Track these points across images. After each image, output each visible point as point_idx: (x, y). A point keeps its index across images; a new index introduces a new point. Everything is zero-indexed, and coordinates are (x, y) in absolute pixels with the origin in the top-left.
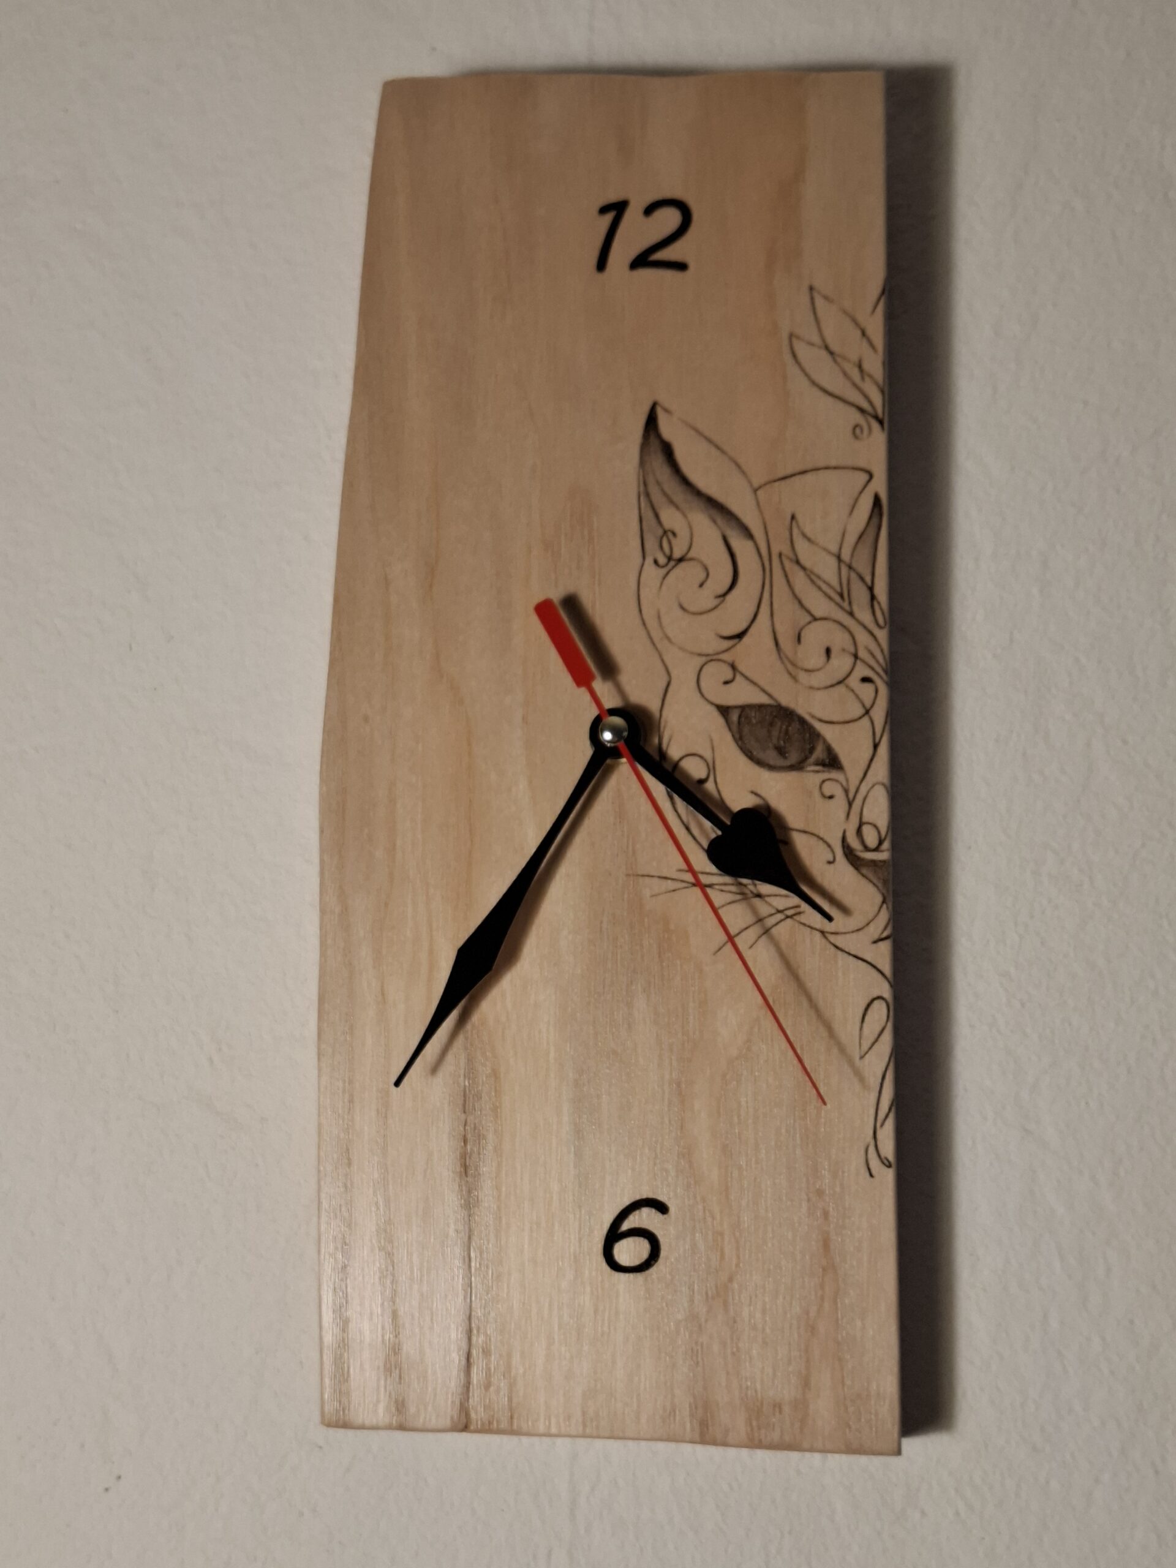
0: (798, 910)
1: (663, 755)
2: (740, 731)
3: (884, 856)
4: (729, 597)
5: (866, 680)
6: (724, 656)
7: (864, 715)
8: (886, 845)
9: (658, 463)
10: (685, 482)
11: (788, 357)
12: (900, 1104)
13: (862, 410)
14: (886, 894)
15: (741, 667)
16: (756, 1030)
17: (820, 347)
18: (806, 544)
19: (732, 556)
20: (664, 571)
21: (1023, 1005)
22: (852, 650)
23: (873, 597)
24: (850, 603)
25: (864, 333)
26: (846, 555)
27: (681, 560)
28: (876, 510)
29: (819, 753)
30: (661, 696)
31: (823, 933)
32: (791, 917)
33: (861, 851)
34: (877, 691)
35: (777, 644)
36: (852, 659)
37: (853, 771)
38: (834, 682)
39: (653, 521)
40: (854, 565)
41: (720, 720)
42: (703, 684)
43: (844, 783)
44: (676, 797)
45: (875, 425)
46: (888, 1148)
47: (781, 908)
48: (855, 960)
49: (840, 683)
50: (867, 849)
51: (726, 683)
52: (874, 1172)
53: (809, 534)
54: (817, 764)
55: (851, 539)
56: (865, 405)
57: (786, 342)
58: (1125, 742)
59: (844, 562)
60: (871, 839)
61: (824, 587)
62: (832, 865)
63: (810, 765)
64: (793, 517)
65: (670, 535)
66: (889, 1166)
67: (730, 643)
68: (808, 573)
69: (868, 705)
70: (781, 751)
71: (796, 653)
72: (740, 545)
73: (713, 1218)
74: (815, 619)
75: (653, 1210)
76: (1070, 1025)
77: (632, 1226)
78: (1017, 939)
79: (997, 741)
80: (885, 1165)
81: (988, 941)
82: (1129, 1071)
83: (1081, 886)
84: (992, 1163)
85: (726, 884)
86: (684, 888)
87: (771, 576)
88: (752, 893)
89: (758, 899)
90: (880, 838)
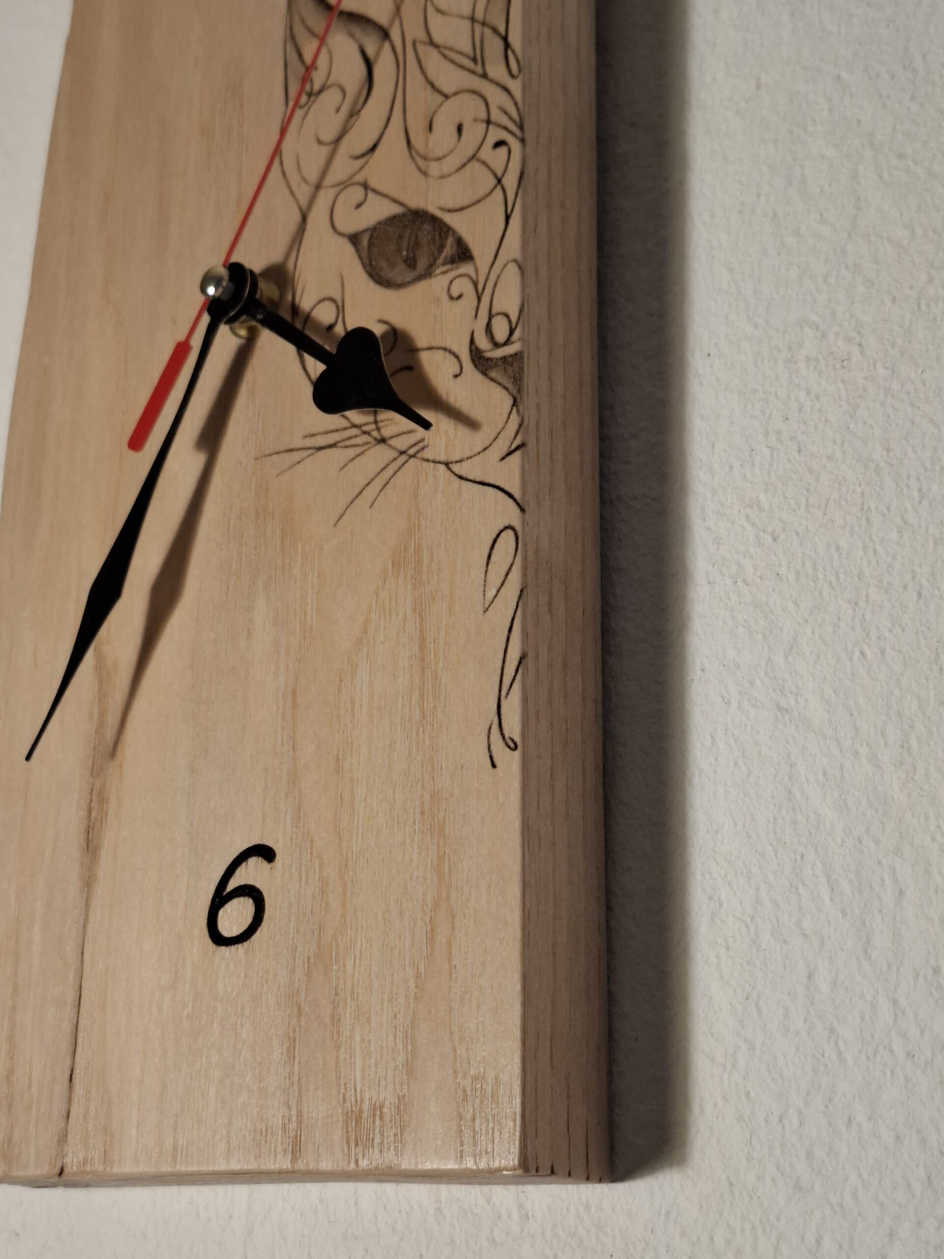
0: (421, 445)
1: (295, 309)
5: (499, 144)
14: (516, 395)
15: (372, 183)
21: (775, 539)
26: (479, 15)
31: (447, 464)
32: (414, 456)
33: (491, 350)
40: (488, 20)
46: (513, 727)
50: (497, 345)
52: (496, 760)
54: (444, 264)
58: (901, 156)
59: (478, 22)
66: (515, 749)
67: (363, 160)
69: (499, 174)
70: (411, 263)
71: (427, 144)
74: (447, 97)
75: (260, 858)
76: (838, 549)
77: (236, 886)
78: (766, 451)
79: (741, 212)
80: (509, 747)
81: (731, 467)
82: (920, 595)
83: (849, 359)
84: (736, 764)
85: (350, 438)
86: (309, 456)
87: (405, 70)
88: (375, 439)
89: (382, 445)
90: (511, 327)
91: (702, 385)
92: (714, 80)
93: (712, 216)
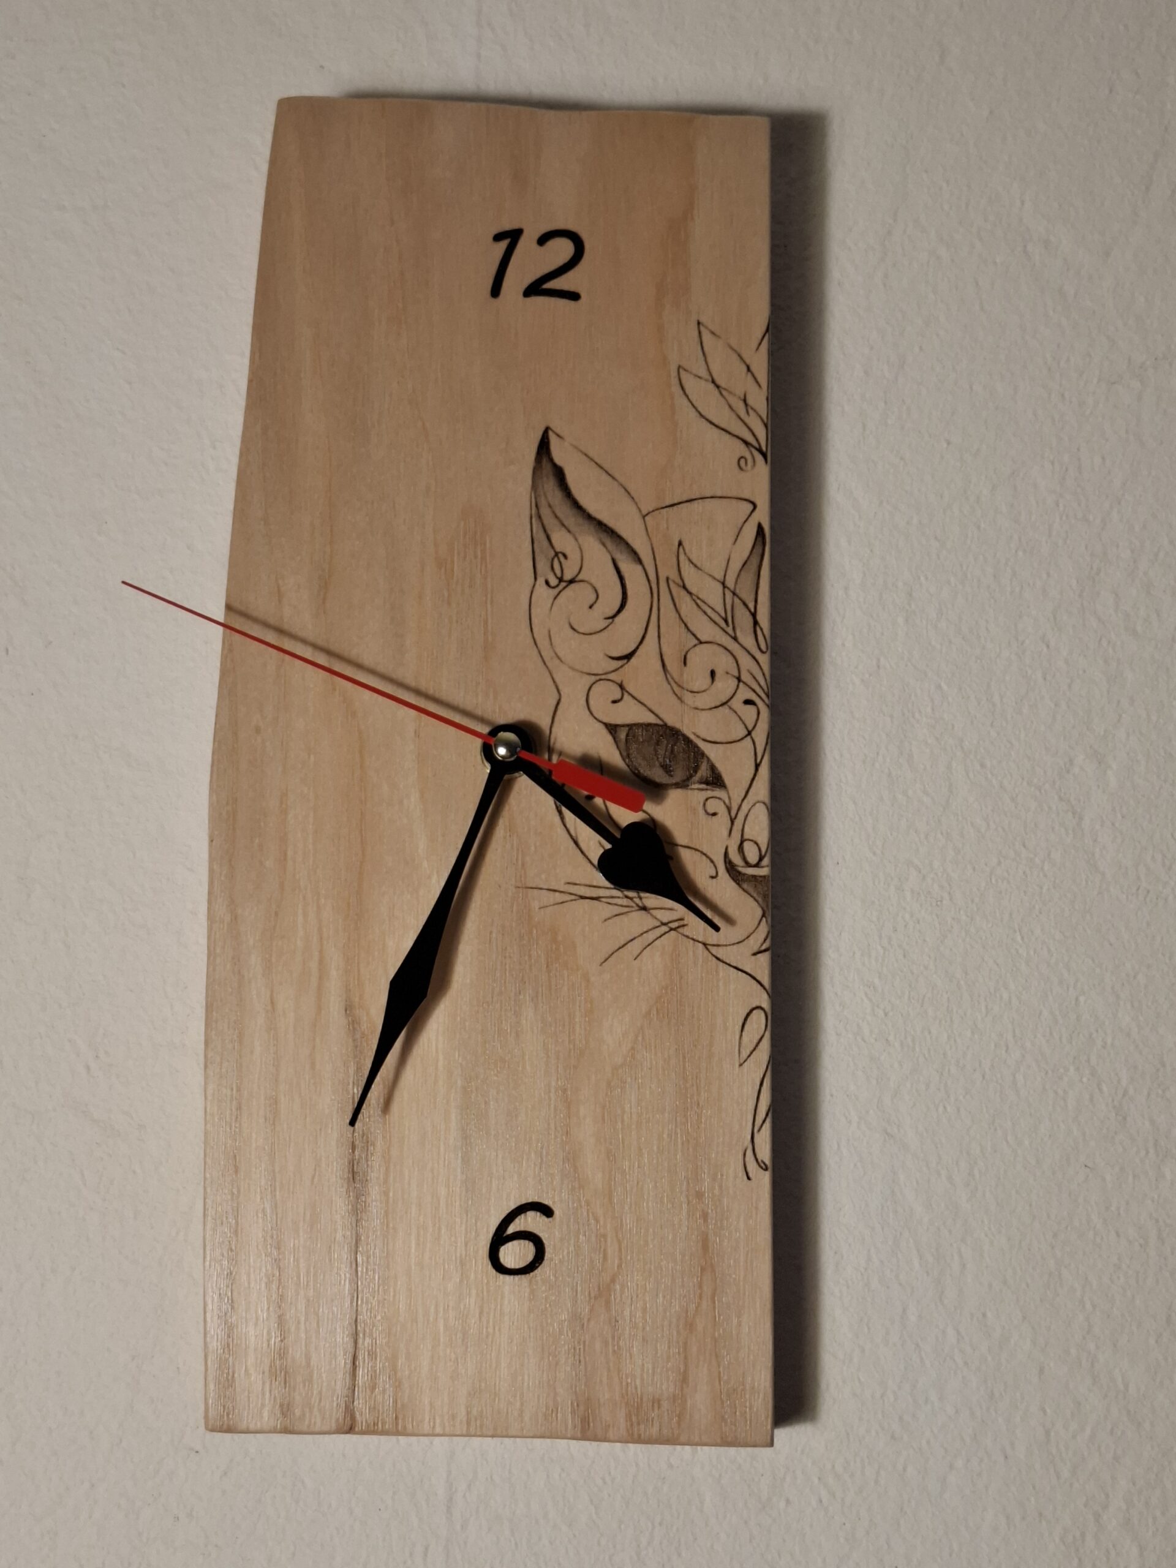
0: (681, 923)
2: (628, 749)
3: (764, 871)
4: (617, 619)
5: (748, 702)
6: (611, 676)
7: (746, 736)
8: (766, 861)
9: (550, 485)
10: (576, 505)
11: (676, 389)
12: (775, 1110)
13: (746, 443)
14: (765, 909)
15: (630, 687)
16: (640, 1038)
17: (706, 380)
18: (693, 569)
19: (621, 578)
20: (557, 591)
21: (886, 1014)
22: (736, 674)
23: (756, 623)
24: (734, 629)
25: (749, 369)
26: (730, 583)
27: (571, 581)
28: (760, 539)
29: (703, 771)
30: (552, 714)
31: (705, 944)
32: (674, 929)
33: (743, 867)
34: (759, 713)
35: (664, 665)
36: (736, 681)
37: (736, 791)
38: (718, 703)
39: (546, 543)
40: (737, 591)
41: (610, 738)
42: (591, 702)
43: (727, 801)
44: (564, 810)
45: (759, 458)
46: (765, 1152)
47: (665, 920)
48: (735, 970)
49: (723, 705)
50: (748, 864)
51: (614, 702)
52: (751, 1175)
53: (694, 561)
54: (701, 783)
55: (736, 566)
56: (750, 438)
57: (674, 374)
58: (983, 766)
59: (728, 588)
60: (752, 855)
61: (709, 611)
62: (715, 880)
63: (694, 783)
64: (680, 544)
65: (561, 556)
66: (766, 1169)
67: (620, 663)
68: (694, 597)
69: (750, 728)
70: (668, 769)
71: (682, 675)
72: (628, 568)
73: (597, 1221)
74: (701, 643)
75: (538, 1214)
76: (930, 1033)
77: (518, 1230)
78: (881, 951)
79: (864, 762)
80: (762, 1168)
81: (854, 953)
82: (984, 1077)
83: (941, 901)
84: (855, 1165)
85: (612, 897)
86: (572, 900)
87: (659, 600)
88: (637, 905)
89: (643, 912)
90: (760, 854)
91: (832, 884)
92: (843, 645)
93: (841, 756)
